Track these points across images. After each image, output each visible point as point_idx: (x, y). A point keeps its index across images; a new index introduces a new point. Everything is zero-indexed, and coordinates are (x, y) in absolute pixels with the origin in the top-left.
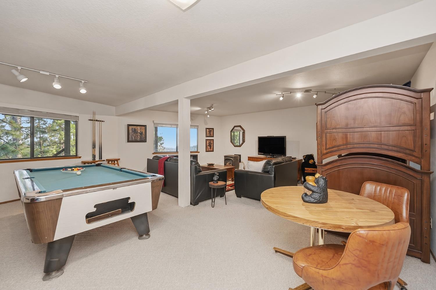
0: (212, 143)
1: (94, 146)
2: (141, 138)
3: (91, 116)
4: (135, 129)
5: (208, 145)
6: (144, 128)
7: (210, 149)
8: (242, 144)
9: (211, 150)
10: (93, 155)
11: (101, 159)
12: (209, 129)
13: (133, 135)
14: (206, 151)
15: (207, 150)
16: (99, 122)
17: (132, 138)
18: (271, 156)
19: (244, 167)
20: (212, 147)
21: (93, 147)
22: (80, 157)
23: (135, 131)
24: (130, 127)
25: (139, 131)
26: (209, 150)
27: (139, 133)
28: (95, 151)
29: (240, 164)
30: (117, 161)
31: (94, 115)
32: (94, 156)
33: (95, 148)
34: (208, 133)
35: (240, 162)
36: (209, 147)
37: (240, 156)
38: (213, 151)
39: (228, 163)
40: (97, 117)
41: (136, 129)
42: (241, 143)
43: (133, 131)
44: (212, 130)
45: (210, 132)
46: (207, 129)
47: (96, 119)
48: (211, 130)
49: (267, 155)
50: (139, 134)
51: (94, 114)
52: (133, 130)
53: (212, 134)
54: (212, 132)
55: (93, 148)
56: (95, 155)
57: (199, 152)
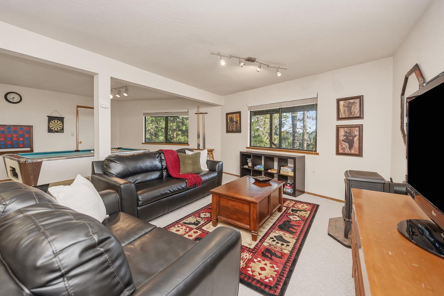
0: (357, 133)
2: (236, 128)
5: (341, 138)
6: (238, 115)
7: (350, 148)
9: (353, 151)
12: (345, 99)
15: (341, 151)
17: (230, 127)
20: (356, 145)
21: (198, 137)
22: (189, 145)
23: (232, 120)
24: (230, 116)
25: (235, 120)
26: (347, 151)
28: (199, 140)
30: (212, 151)
32: (199, 145)
34: (343, 111)
38: (359, 155)
40: (201, 110)
41: (233, 117)
43: (230, 120)
45: (349, 106)
46: (339, 100)
47: (200, 113)
50: (235, 123)
51: (198, 108)
53: (357, 111)
54: (358, 105)
57: (318, 154)
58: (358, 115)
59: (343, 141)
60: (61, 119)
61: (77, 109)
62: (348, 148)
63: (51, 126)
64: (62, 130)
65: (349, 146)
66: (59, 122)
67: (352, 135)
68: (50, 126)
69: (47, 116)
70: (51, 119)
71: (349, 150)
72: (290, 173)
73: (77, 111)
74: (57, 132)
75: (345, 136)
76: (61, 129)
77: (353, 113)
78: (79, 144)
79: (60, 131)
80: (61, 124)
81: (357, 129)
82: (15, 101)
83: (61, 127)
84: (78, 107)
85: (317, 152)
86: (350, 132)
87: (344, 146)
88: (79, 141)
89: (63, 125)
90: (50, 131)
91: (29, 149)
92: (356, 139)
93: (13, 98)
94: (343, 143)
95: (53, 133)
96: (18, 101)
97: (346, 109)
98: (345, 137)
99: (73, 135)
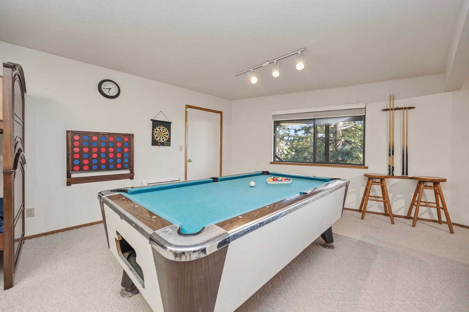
1: (391, 152)
3: (387, 103)
10: (390, 166)
11: (407, 174)
16: (402, 111)
22: (367, 168)
28: (393, 159)
31: (392, 102)
32: (391, 169)
33: (393, 154)
40: (398, 103)
47: (396, 107)
51: (392, 98)
55: (390, 155)
56: (393, 167)
60: (167, 125)
61: (186, 110)
63: (156, 136)
64: (168, 143)
66: (165, 130)
68: (154, 135)
69: (151, 120)
70: (156, 123)
73: (186, 112)
74: (163, 144)
76: (167, 141)
78: (188, 162)
79: (166, 144)
80: (167, 133)
82: (112, 95)
83: (167, 137)
84: (188, 106)
88: (188, 160)
89: (170, 134)
90: (155, 143)
91: (128, 172)
93: (110, 89)
95: (159, 145)
96: (115, 94)
99: (181, 149)
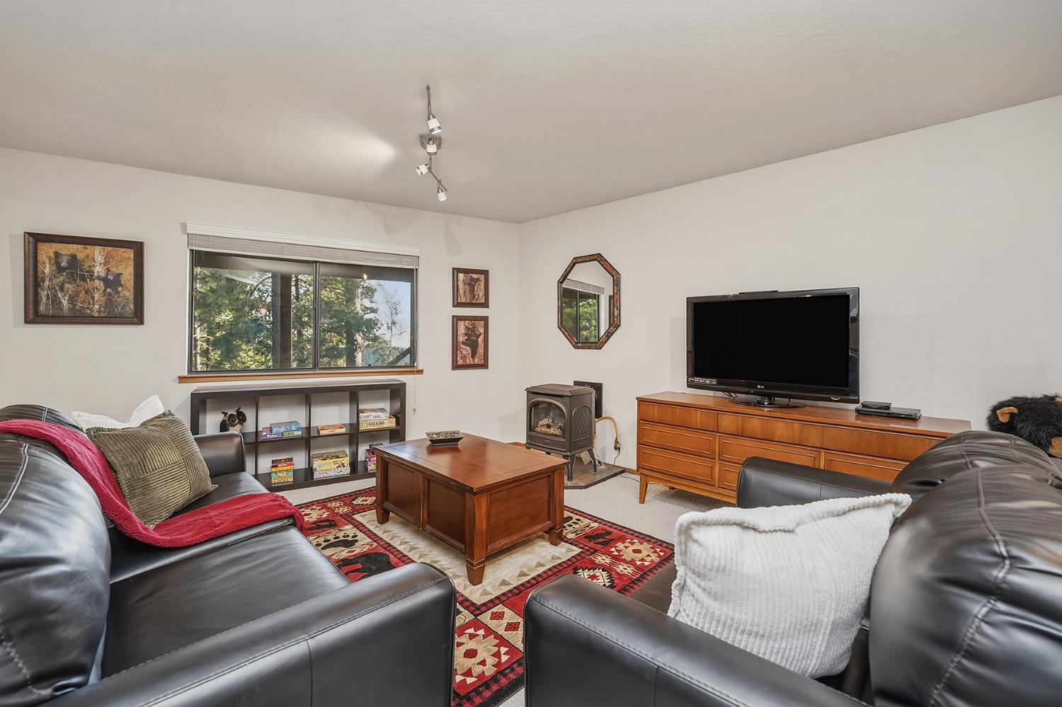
0: (482, 330)
2: (109, 303)
4: (74, 257)
5: (461, 338)
6: (126, 253)
7: (473, 356)
8: (609, 335)
9: (476, 361)
12: (466, 271)
13: (62, 289)
14: (456, 367)
15: (460, 362)
17: (55, 301)
18: (759, 398)
19: (617, 442)
20: (481, 350)
24: (46, 251)
25: (99, 270)
26: (469, 360)
27: (99, 278)
29: (600, 425)
34: (461, 291)
35: (599, 414)
36: (466, 350)
37: (598, 388)
38: (485, 365)
39: (545, 421)
41: (80, 256)
42: (602, 332)
43: (60, 270)
44: (482, 277)
45: (471, 284)
46: (456, 271)
48: (475, 276)
49: (735, 392)
52: (64, 264)
53: (481, 295)
54: (482, 284)
57: (421, 372)
58: (482, 301)
59: (463, 343)
62: (470, 355)
65: (472, 351)
67: (476, 334)
71: (471, 359)
72: (385, 422)
75: (466, 334)
77: (476, 297)
81: (482, 323)
85: (420, 368)
86: (474, 328)
87: (464, 352)
92: (481, 339)
94: (464, 347)
97: (467, 287)
98: (466, 338)
